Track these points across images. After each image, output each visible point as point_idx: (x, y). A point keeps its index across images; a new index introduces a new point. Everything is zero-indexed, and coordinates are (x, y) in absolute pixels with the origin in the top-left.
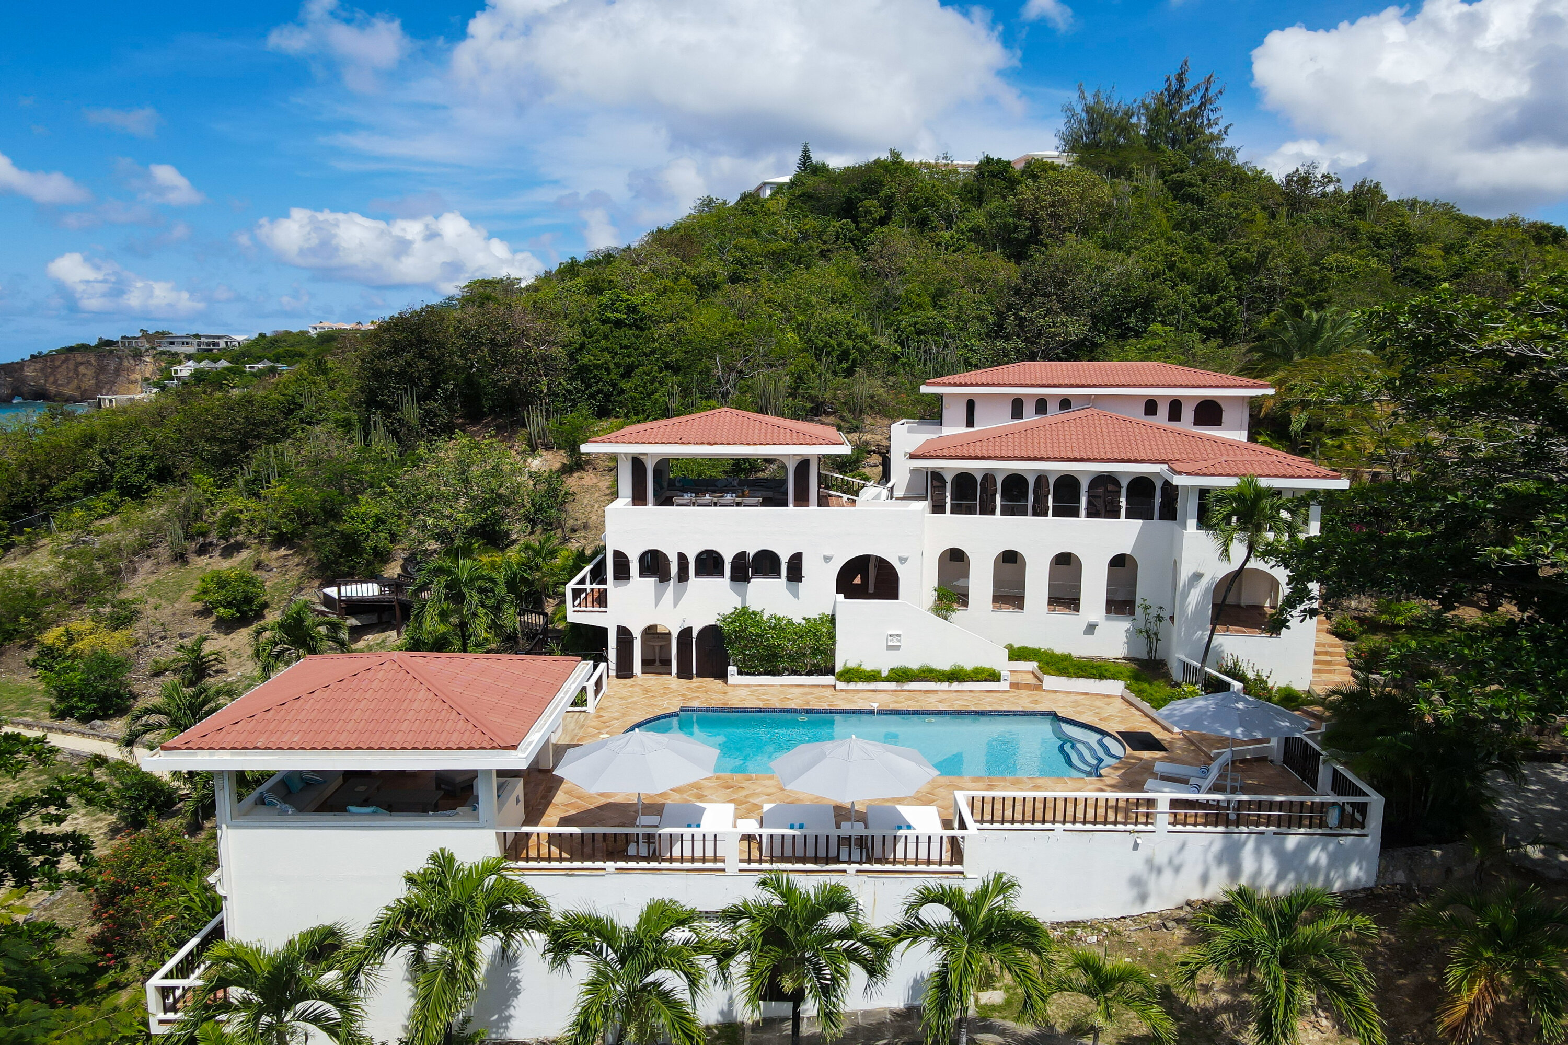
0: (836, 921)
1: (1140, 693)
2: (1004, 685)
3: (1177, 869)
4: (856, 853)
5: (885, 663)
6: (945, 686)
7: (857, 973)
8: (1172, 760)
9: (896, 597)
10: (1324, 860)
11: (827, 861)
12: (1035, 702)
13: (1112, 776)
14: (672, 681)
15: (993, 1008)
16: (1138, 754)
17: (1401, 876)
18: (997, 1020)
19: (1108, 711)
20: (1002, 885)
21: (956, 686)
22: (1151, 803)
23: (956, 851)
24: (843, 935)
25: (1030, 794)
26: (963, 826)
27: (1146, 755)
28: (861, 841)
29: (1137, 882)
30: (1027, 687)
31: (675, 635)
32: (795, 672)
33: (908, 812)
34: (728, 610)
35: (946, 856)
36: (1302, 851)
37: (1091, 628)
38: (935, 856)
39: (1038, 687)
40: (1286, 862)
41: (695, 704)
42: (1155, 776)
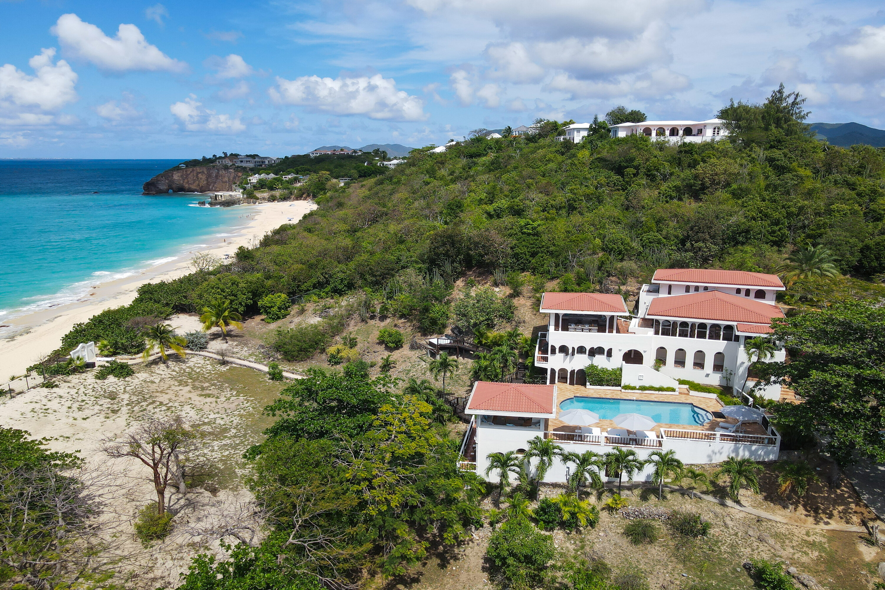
0: (631, 458)
1: (721, 399)
2: (676, 393)
3: (721, 453)
4: (634, 442)
5: (638, 384)
6: (657, 392)
7: (636, 470)
8: (726, 422)
9: (642, 364)
10: (763, 453)
11: (627, 444)
12: (686, 399)
13: (707, 426)
14: (567, 385)
15: (668, 483)
16: (717, 419)
17: (785, 458)
18: (669, 485)
19: (710, 404)
20: (672, 452)
21: (660, 392)
22: (714, 435)
23: (660, 444)
24: (633, 461)
25: (681, 430)
26: (662, 437)
27: (719, 420)
28: (636, 440)
29: (709, 456)
30: (684, 394)
31: (569, 372)
32: (608, 385)
33: (647, 433)
34: (587, 365)
35: (658, 445)
36: (757, 450)
37: (707, 375)
38: (655, 445)
39: (688, 394)
40: (752, 453)
41: (578, 395)
42: (719, 427)
